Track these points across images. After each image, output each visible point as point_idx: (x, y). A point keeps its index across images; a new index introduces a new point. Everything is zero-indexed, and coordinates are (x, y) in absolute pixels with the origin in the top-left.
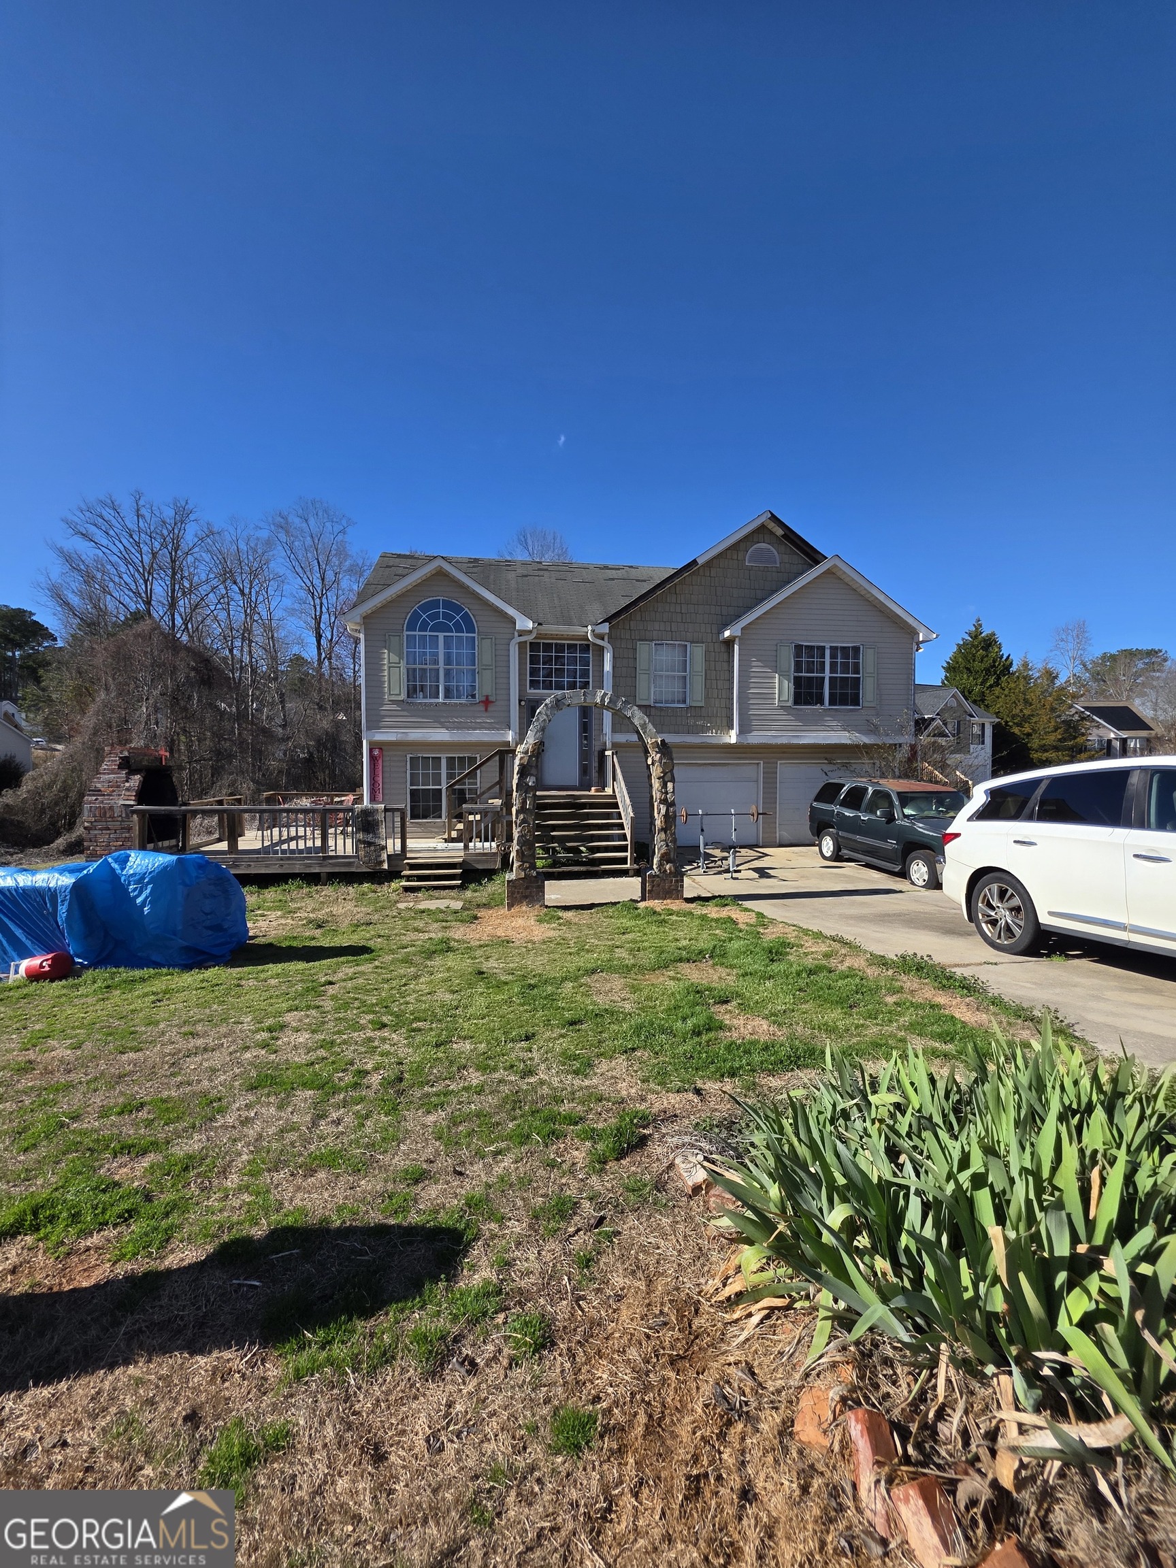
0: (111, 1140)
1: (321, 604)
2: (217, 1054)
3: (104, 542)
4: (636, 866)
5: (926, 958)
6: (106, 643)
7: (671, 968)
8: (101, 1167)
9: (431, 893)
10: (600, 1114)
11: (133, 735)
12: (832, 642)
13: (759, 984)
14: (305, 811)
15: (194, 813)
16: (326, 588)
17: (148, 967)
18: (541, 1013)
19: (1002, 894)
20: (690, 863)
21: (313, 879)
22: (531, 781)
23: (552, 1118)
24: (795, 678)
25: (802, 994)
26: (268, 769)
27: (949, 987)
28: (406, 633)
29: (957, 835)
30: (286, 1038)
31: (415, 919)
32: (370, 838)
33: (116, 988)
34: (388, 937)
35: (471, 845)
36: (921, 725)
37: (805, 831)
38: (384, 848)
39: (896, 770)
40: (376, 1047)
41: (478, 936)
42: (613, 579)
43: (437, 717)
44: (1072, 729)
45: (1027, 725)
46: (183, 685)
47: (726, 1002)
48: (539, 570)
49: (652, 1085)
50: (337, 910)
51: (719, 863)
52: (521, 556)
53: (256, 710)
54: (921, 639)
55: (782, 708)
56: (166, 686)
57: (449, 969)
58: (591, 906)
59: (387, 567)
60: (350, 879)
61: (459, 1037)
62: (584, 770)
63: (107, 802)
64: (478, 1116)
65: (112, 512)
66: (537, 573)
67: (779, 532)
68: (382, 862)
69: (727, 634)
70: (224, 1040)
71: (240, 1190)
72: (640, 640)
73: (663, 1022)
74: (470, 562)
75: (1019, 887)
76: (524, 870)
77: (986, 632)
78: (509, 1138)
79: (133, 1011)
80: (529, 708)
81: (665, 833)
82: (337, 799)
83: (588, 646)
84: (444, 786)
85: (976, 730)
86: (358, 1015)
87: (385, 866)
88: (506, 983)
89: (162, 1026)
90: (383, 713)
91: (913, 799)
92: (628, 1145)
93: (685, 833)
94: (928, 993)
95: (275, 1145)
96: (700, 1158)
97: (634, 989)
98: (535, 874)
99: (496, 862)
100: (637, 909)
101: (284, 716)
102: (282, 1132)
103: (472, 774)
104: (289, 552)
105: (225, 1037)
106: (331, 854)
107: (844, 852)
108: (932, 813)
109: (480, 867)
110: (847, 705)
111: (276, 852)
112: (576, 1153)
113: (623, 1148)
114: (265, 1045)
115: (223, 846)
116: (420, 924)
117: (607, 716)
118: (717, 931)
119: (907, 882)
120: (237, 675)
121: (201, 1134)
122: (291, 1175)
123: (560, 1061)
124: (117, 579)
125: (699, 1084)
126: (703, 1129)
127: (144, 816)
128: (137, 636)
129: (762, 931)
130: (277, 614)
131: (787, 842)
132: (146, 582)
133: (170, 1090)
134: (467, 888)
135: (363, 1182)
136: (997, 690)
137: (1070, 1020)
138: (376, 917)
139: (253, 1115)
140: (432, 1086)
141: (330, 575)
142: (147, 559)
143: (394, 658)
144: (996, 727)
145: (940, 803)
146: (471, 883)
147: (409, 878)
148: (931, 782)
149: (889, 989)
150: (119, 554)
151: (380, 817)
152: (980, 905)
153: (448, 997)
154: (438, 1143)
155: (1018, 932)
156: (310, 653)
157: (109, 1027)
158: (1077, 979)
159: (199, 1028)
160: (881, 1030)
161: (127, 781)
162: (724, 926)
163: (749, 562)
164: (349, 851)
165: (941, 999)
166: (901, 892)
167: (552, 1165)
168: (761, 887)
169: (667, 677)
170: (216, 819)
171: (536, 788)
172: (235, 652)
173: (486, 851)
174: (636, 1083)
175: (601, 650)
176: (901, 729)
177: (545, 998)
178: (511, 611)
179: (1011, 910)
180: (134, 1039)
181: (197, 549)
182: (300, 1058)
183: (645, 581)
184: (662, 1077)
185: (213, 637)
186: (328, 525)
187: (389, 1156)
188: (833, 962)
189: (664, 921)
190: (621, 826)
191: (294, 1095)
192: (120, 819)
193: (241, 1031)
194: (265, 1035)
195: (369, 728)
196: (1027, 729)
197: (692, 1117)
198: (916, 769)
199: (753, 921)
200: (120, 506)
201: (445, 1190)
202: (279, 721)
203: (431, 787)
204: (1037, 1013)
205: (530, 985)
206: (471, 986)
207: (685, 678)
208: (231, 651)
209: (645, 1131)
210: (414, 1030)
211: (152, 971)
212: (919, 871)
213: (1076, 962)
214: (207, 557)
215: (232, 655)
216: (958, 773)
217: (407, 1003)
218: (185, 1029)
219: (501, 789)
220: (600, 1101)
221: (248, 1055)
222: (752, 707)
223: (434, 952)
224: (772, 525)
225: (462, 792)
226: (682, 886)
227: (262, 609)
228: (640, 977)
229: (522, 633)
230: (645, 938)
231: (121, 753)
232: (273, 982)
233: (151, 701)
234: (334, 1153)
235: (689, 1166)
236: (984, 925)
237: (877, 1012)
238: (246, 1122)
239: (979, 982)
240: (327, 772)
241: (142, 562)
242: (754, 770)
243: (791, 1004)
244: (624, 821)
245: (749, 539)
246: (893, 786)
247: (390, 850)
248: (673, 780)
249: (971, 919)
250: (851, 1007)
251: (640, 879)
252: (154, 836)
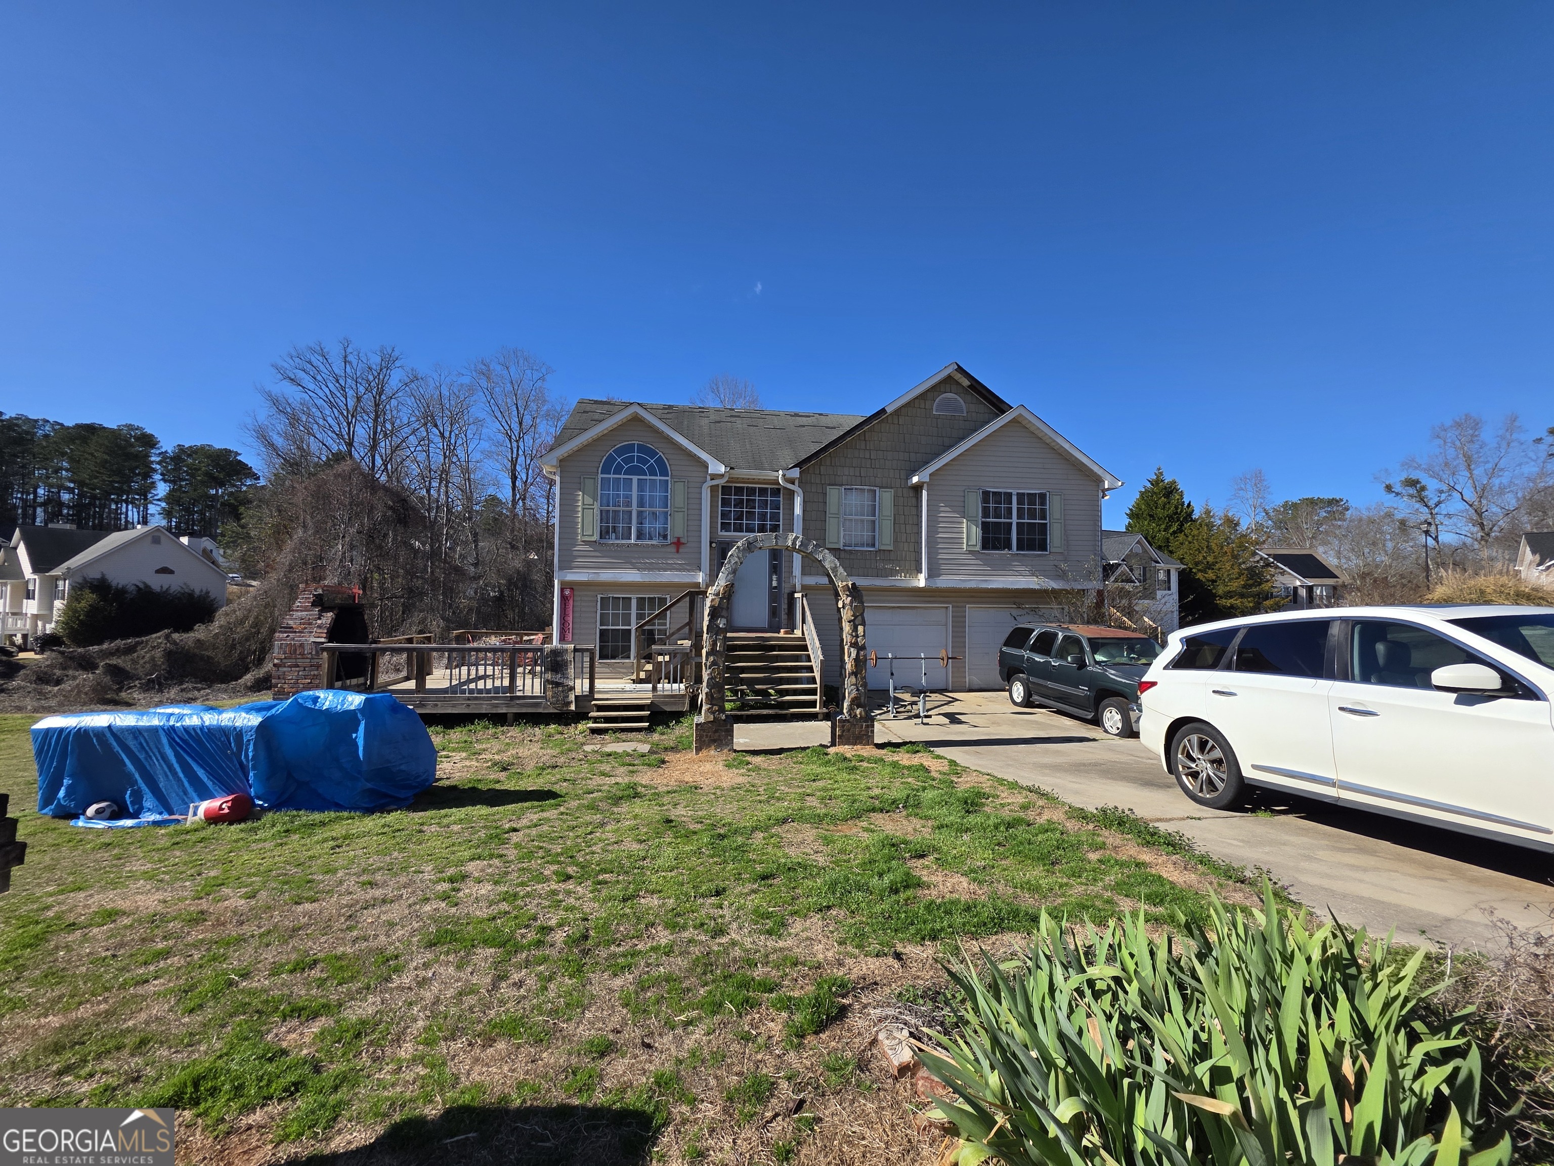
0: (280, 1002)
1: (518, 447)
2: (396, 906)
3: (311, 386)
4: (825, 710)
5: (1127, 812)
6: (307, 482)
7: (864, 818)
8: (269, 1031)
9: (618, 735)
10: (796, 980)
11: (328, 572)
12: (1019, 488)
13: (956, 837)
14: (494, 650)
15: (384, 651)
16: (522, 433)
17: (329, 809)
18: (731, 866)
19: (1202, 745)
20: (880, 707)
21: (499, 720)
22: (721, 623)
23: (745, 984)
24: (983, 523)
25: (1002, 849)
26: (458, 607)
27: (1154, 844)
28: (600, 476)
29: (1153, 684)
30: (468, 890)
31: (601, 762)
32: (558, 678)
33: (295, 832)
34: (573, 782)
35: (659, 686)
36: (1108, 570)
37: (994, 675)
38: (573, 688)
39: (1085, 616)
40: (561, 901)
41: (665, 782)
42: (804, 426)
43: (628, 558)
44: (1255, 576)
45: (1210, 571)
46: (380, 524)
47: (922, 856)
48: (731, 416)
49: (850, 948)
50: (523, 752)
51: (909, 707)
52: (712, 403)
53: (450, 549)
54: (1106, 487)
55: (971, 552)
56: (362, 525)
57: (635, 817)
58: (780, 751)
59: (584, 412)
60: (536, 719)
61: (647, 891)
62: (774, 612)
63: (298, 639)
64: (667, 981)
65: (320, 358)
66: (729, 419)
67: (966, 382)
68: (570, 703)
69: (915, 479)
70: (404, 891)
71: (414, 1060)
72: (830, 485)
73: (858, 878)
74: (664, 409)
75: (1220, 739)
76: (713, 713)
77: (1168, 479)
78: (700, 1006)
79: (311, 858)
80: (721, 551)
81: (856, 677)
82: (525, 638)
83: (779, 490)
84: (633, 627)
85: (1162, 576)
86: (542, 866)
87: (573, 707)
88: (695, 833)
89: (340, 874)
90: (575, 553)
91: (1103, 645)
92: (828, 1016)
93: (876, 676)
94: (1132, 850)
95: (453, 1010)
96: (906, 1033)
97: (827, 841)
98: (723, 717)
99: (684, 704)
100: (827, 754)
101: (477, 555)
102: (461, 995)
103: (662, 615)
104: (489, 397)
105: (405, 887)
106: (519, 694)
107: (1035, 698)
108: (1124, 660)
109: (668, 709)
110: (1034, 550)
111: (463, 692)
112: (772, 1025)
113: (822, 1020)
114: (445, 897)
115: (411, 684)
116: (606, 768)
117: (797, 559)
118: (910, 780)
119: (1100, 730)
120: (433, 514)
121: (375, 997)
122: (469, 1045)
123: (752, 919)
124: (321, 422)
125: (899, 948)
126: (908, 1000)
127: (333, 654)
128: (337, 476)
129: (955, 780)
130: (476, 456)
131: (976, 687)
132: (349, 424)
133: (346, 945)
134: (654, 730)
135: (545, 1055)
136: (1181, 537)
137: (1284, 882)
138: (562, 759)
139: (430, 975)
140: (619, 945)
141: (527, 420)
142: (351, 403)
143: (589, 500)
144: (1182, 574)
145: (1131, 650)
146: (658, 725)
147: (596, 720)
148: (1120, 628)
149: (1091, 845)
150: (325, 398)
151: (570, 657)
152: (1180, 756)
153: (635, 846)
154: (625, 1011)
155: (1221, 786)
156: (505, 494)
157: (286, 874)
158: (1286, 837)
159: (378, 877)
160: (1086, 890)
161: (319, 619)
162: (916, 774)
163: (937, 411)
164: (537, 691)
165: (1146, 856)
166: (1094, 740)
167: (747, 1038)
168: (951, 733)
169: (856, 520)
170: (405, 656)
171: (726, 631)
172: (432, 492)
173: (674, 693)
174: (833, 946)
175: (791, 493)
176: (1089, 575)
177: (736, 849)
178: (704, 456)
179: (1213, 762)
180: (310, 889)
181: (400, 394)
182: (482, 913)
183: (834, 428)
184: (860, 939)
185: (411, 481)
186: (528, 372)
187: (573, 1024)
188: (1031, 815)
189: (855, 768)
190: (810, 669)
191: (474, 953)
192: (309, 656)
193: (422, 881)
194: (446, 886)
195: (561, 568)
196: (1211, 575)
197: (893, 985)
198: (1103, 615)
199: (946, 769)
200: (328, 353)
201: (633, 1065)
202: (471, 560)
203: (621, 627)
204: (1248, 874)
205: (720, 835)
206: (659, 835)
207: (874, 522)
208: (428, 491)
209: (844, 1001)
210: (600, 883)
211: (333, 814)
212: (1112, 718)
213: (1283, 818)
214: (410, 401)
215: (429, 495)
216: (1146, 619)
217: (593, 853)
218: (365, 878)
219: (691, 630)
220: (796, 965)
221: (428, 908)
222: (940, 551)
223: (621, 798)
224: (958, 376)
225: (651, 632)
226: (873, 732)
227: (460, 452)
228: (832, 827)
229: (714, 477)
230: (836, 786)
231: (316, 591)
232: (456, 828)
233: (347, 539)
234: (515, 1020)
235: (894, 1042)
236: (1184, 777)
237: (1082, 870)
238: (423, 983)
239: (1184, 838)
240: (517, 611)
241: (346, 405)
242: (942, 614)
243: (990, 860)
244: (813, 663)
245: (936, 389)
246: (1083, 632)
247: (578, 691)
248: (863, 624)
249: (1170, 770)
250: (1053, 863)
251: (829, 723)
252: (343, 674)
